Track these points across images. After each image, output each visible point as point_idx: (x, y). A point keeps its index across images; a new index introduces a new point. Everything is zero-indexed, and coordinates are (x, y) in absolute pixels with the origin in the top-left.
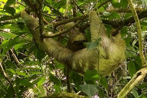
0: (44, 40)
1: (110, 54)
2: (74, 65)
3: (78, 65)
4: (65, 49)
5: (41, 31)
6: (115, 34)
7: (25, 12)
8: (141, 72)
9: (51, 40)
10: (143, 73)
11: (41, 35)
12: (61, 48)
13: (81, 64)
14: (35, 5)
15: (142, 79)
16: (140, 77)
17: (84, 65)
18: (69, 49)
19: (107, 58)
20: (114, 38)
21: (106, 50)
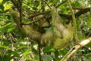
0: (23, 26)
1: (64, 35)
2: (42, 42)
3: (44, 42)
4: (37, 32)
5: (21, 20)
6: (67, 23)
7: (12, 8)
8: (75, 48)
9: (28, 26)
10: (76, 48)
11: (21, 23)
12: (34, 31)
13: (46, 42)
14: (18, 4)
15: (76, 52)
16: (74, 51)
17: (48, 42)
18: (39, 32)
19: (62, 38)
20: (67, 25)
21: (61, 33)
